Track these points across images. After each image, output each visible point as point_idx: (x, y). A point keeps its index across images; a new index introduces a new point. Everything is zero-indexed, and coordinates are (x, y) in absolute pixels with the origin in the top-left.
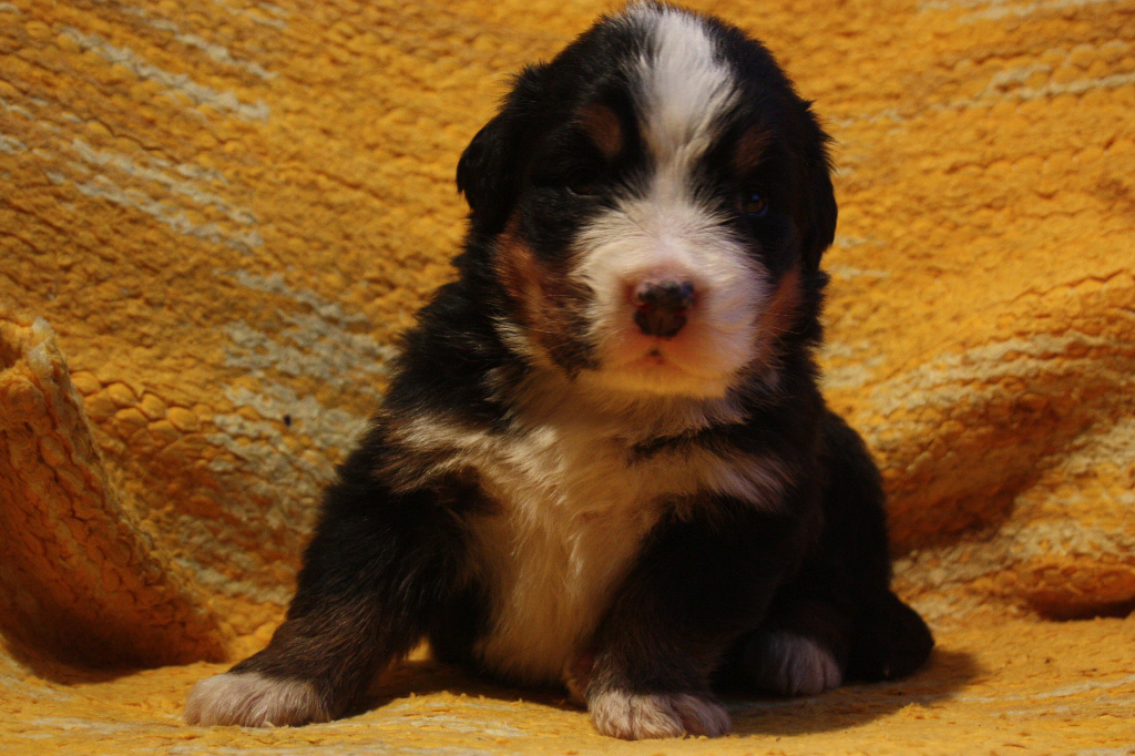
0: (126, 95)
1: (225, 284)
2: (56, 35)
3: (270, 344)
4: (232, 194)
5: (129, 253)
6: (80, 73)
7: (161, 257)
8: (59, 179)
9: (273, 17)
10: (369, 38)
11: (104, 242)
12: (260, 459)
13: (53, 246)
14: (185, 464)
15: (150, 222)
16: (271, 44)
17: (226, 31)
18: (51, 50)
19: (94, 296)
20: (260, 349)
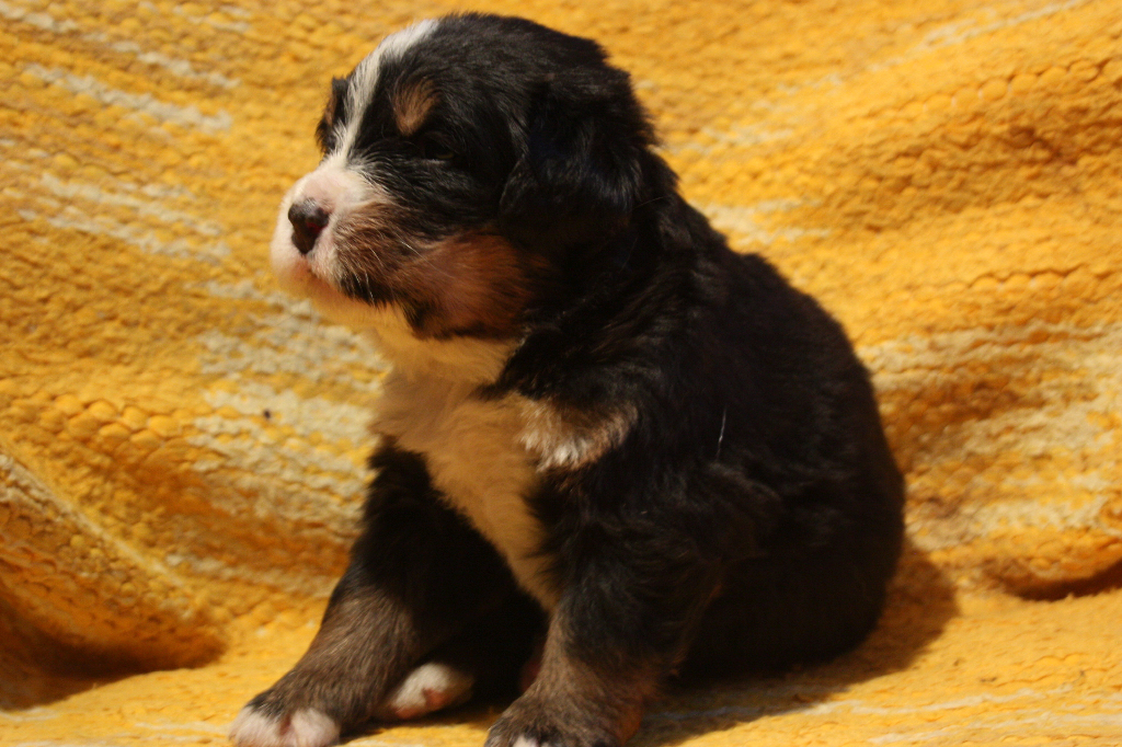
0: (91, 123)
1: (197, 296)
2: (19, 74)
3: (244, 348)
4: (199, 208)
5: (103, 279)
6: (45, 108)
7: (133, 278)
8: (29, 215)
9: (234, 20)
10: (331, 28)
11: (78, 271)
12: (242, 454)
13: (30, 280)
14: (169, 469)
15: (120, 246)
16: (232, 51)
17: (189, 43)
18: (15, 89)
19: (72, 323)
20: (234, 353)
